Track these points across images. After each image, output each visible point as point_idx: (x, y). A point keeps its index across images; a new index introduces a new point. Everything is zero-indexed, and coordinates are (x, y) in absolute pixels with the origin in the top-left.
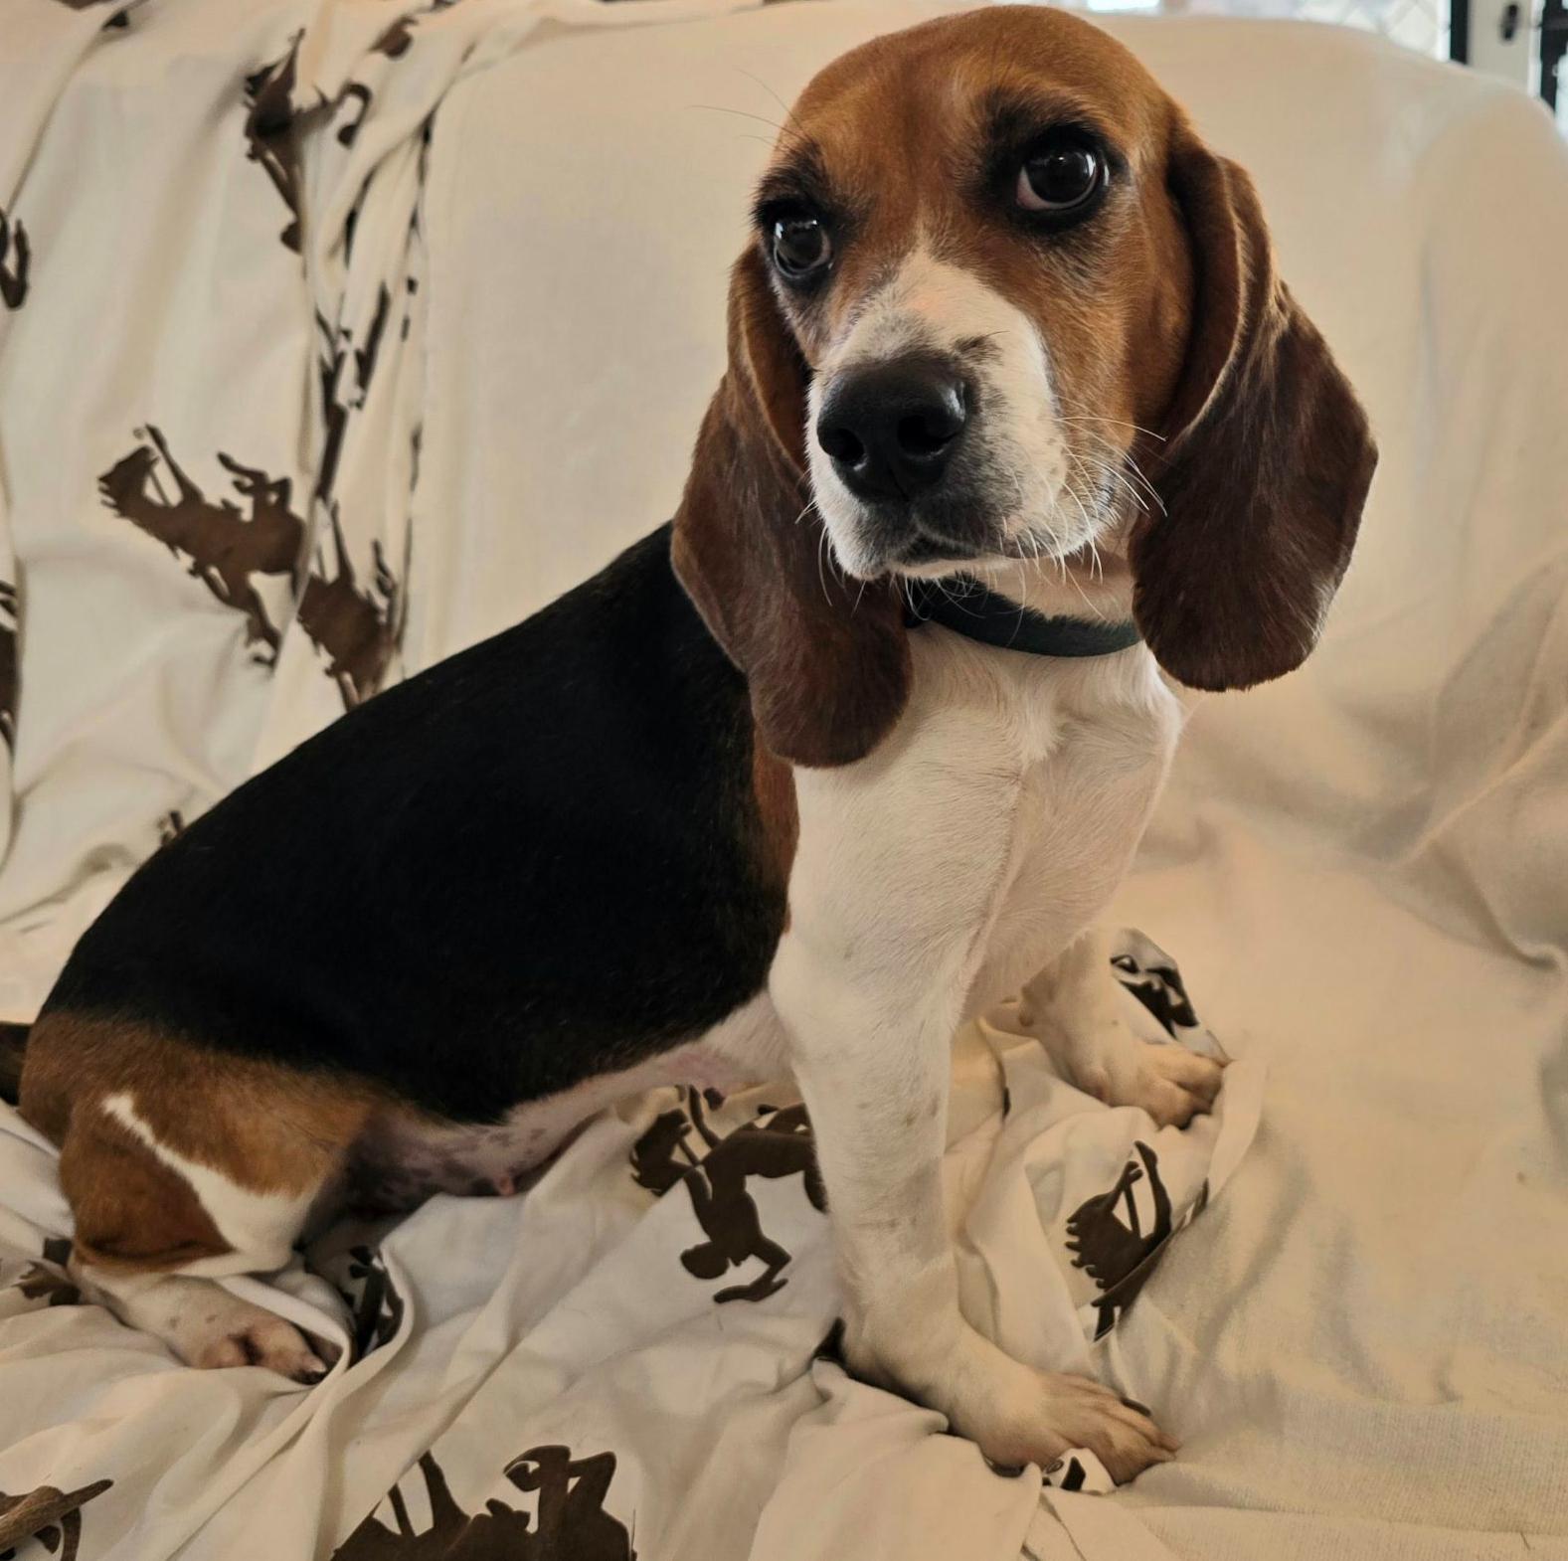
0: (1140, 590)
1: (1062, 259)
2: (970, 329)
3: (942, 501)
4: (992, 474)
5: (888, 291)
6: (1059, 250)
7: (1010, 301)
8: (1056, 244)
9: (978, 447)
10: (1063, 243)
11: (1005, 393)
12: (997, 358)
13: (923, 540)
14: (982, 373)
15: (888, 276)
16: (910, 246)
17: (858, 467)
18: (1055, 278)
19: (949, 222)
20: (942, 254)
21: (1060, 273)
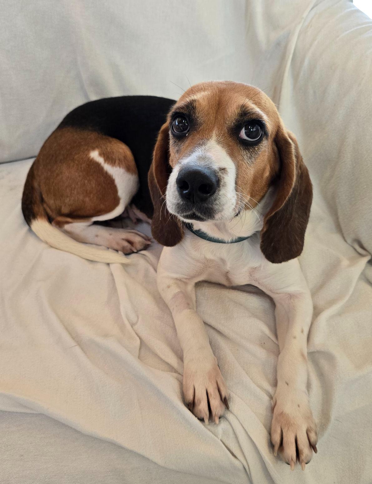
0: (262, 243)
1: (247, 154)
2: (223, 165)
3: (203, 207)
4: (218, 203)
5: (203, 147)
6: (247, 151)
7: (232, 160)
8: (247, 149)
9: (217, 196)
10: (248, 149)
11: (227, 184)
12: (227, 174)
13: (194, 214)
14: (223, 178)
15: (204, 144)
16: (211, 137)
17: (184, 192)
18: (244, 158)
19: (222, 134)
20: (219, 142)
21: (245, 157)
